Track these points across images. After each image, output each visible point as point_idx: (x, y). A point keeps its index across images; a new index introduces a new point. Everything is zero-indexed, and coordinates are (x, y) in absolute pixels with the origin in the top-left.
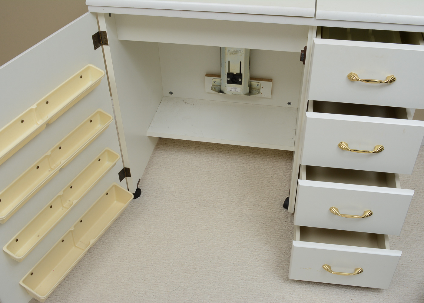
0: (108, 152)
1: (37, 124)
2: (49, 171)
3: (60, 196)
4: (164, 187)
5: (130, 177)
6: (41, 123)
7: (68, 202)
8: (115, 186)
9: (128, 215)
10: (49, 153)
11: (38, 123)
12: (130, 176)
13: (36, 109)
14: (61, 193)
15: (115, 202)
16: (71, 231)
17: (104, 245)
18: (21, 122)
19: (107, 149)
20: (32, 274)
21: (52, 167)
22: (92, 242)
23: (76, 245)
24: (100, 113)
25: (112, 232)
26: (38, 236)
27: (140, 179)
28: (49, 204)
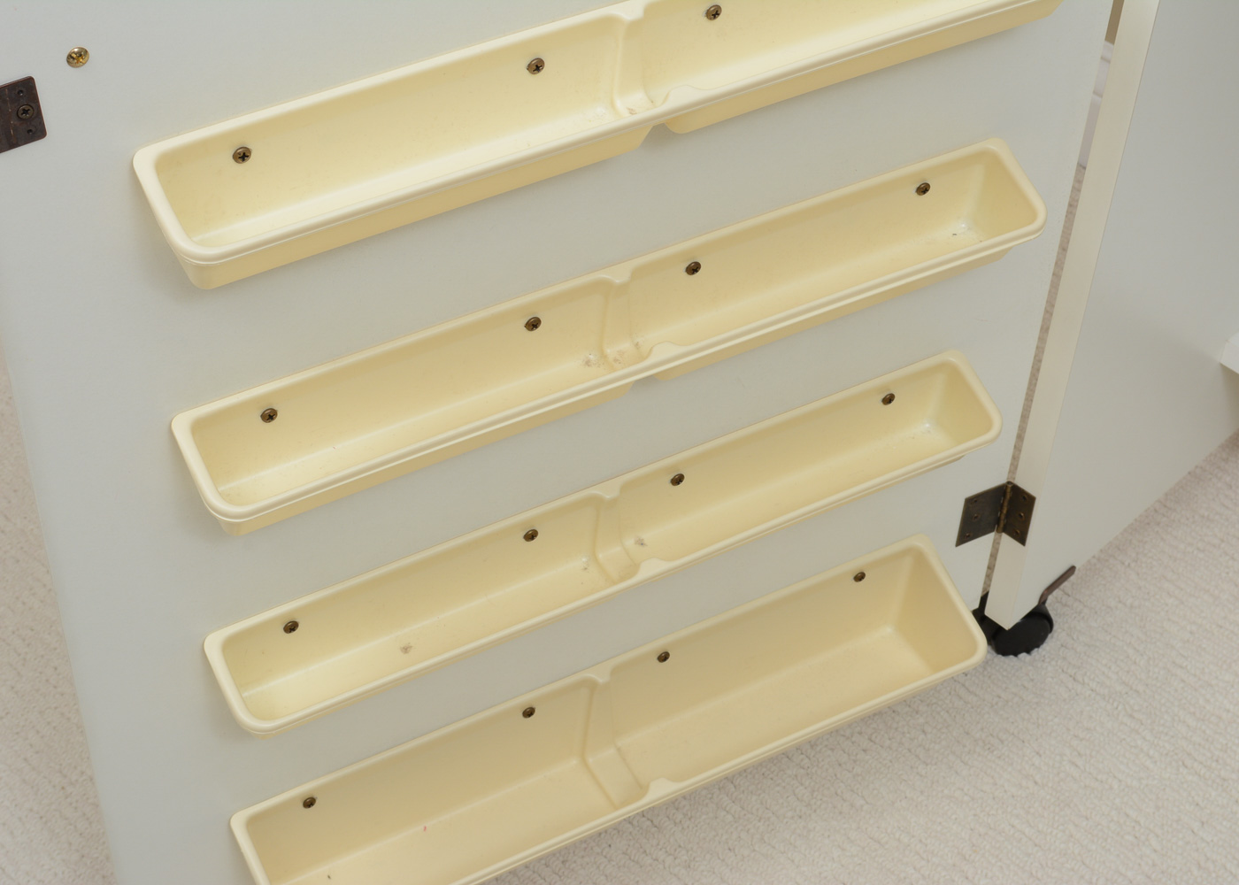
0: (954, 376)
1: (612, 104)
2: (588, 363)
3: (596, 502)
4: (1181, 667)
5: (1022, 541)
6: (632, 112)
7: (630, 542)
8: (919, 559)
9: (921, 720)
10: (618, 275)
11: (619, 103)
12: (1021, 538)
13: (634, 27)
14: (608, 491)
15: (888, 630)
16: (591, 686)
17: (729, 818)
18: (529, 67)
19: (952, 357)
20: (309, 803)
21: (608, 351)
22: (661, 790)
23: (590, 760)
24: (993, 164)
25: (802, 771)
26: (406, 650)
27: (1072, 570)
28: (525, 517)
